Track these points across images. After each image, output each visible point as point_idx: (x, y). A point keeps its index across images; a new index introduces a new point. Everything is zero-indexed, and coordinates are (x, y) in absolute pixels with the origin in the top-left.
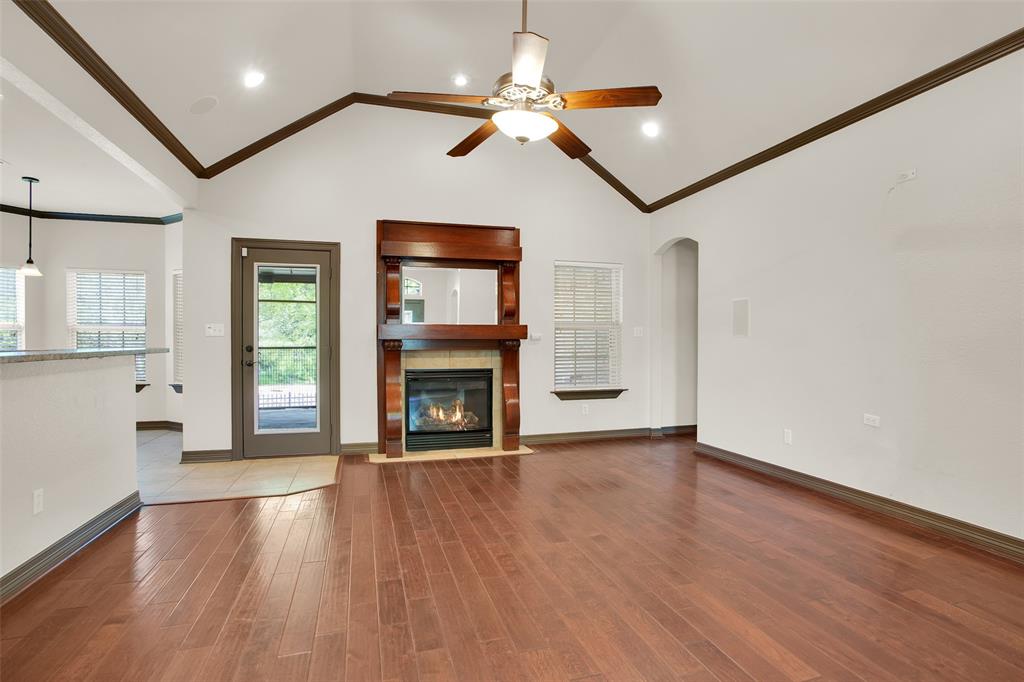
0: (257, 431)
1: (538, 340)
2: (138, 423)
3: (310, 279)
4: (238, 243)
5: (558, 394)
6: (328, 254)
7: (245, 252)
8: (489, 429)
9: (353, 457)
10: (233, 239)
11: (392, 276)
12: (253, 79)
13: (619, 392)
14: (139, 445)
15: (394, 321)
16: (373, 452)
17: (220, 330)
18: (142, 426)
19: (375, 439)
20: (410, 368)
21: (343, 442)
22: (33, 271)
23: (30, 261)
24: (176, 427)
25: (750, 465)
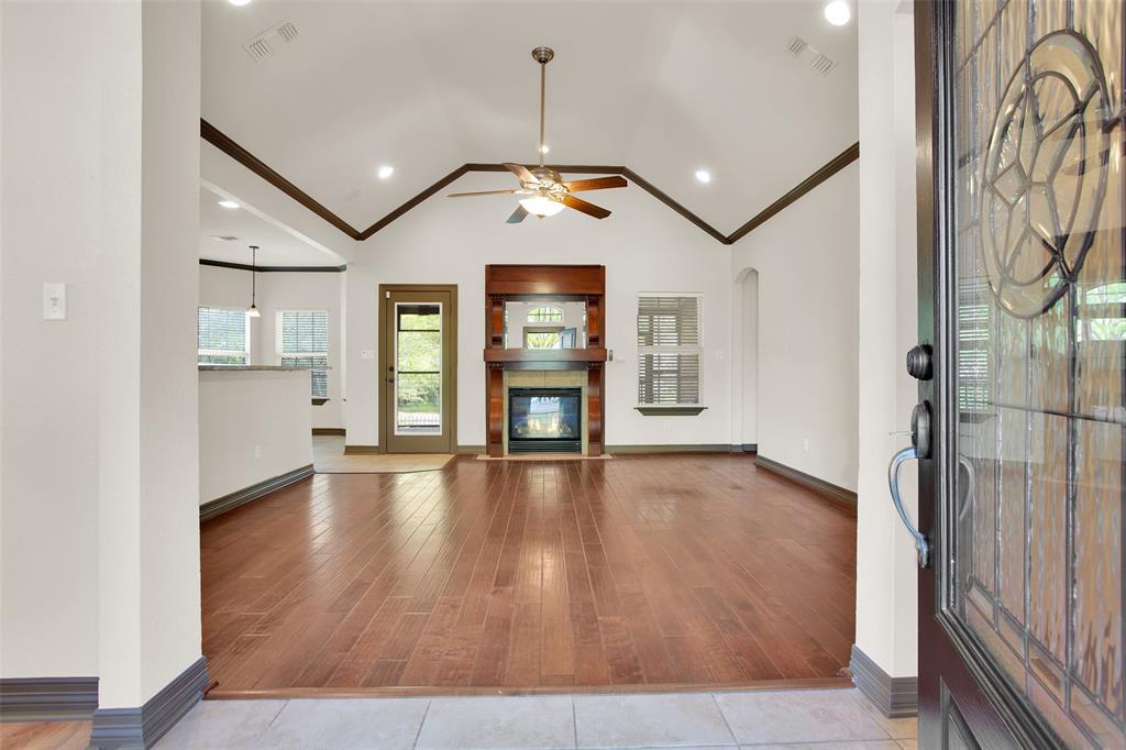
0: (396, 433)
1: (623, 362)
2: (313, 430)
3: (435, 311)
4: (383, 288)
5: (641, 410)
6: (449, 293)
7: (388, 295)
8: (579, 439)
9: (467, 455)
10: (381, 285)
11: (497, 309)
12: (385, 172)
13: (702, 409)
14: (313, 442)
15: (498, 347)
16: (481, 453)
17: (372, 354)
18: (316, 432)
19: (483, 442)
20: (513, 385)
21: (459, 444)
22: (255, 313)
23: (253, 307)
24: (341, 432)
25: (787, 474)
